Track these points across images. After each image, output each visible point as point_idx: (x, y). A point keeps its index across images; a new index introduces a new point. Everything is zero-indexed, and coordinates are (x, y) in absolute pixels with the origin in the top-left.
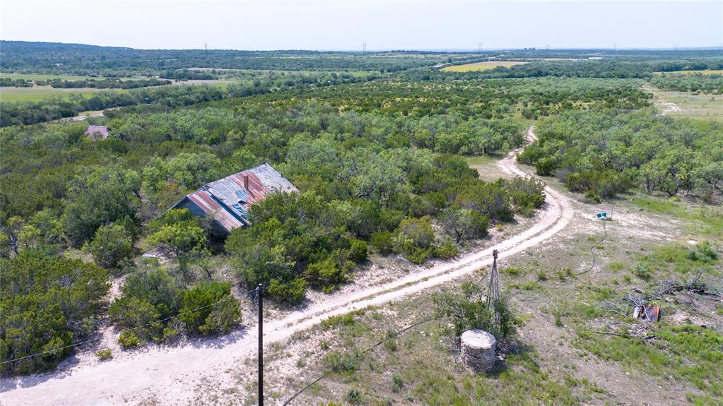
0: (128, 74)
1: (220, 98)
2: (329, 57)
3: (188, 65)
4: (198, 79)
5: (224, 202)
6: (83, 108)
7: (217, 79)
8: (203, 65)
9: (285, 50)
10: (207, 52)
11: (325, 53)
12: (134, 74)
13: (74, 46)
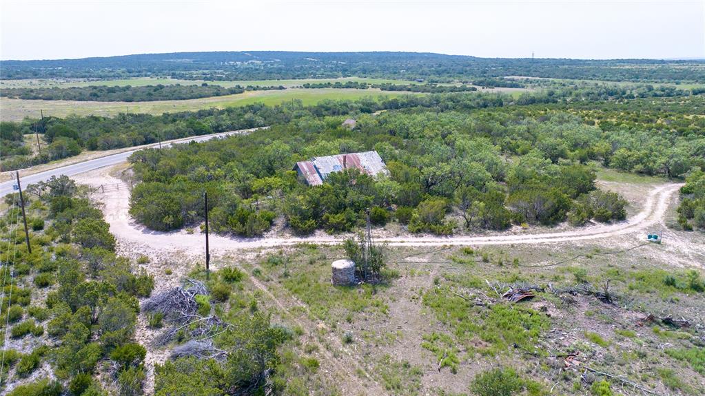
0: (447, 80)
1: (501, 105)
2: (673, 66)
3: (508, 74)
4: (505, 87)
5: (320, 170)
6: (382, 107)
7: (523, 87)
8: (523, 73)
9: (624, 58)
10: (533, 61)
11: (671, 62)
12: (452, 81)
13: (426, 55)
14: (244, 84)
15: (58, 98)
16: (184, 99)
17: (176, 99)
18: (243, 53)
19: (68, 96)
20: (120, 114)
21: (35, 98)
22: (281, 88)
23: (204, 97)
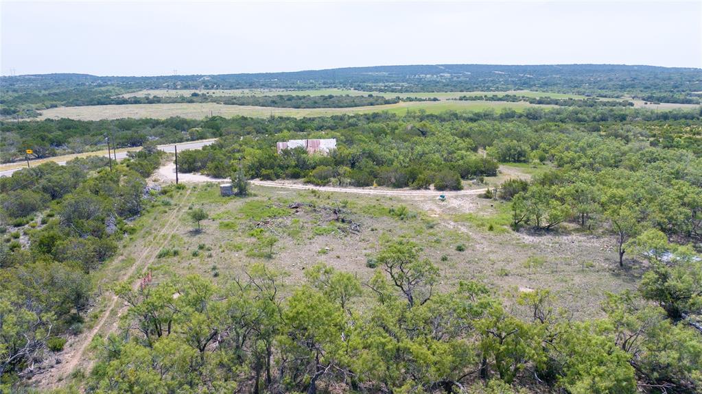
14: (404, 96)
15: (248, 104)
16: (341, 107)
17: (335, 107)
18: (436, 67)
19: (256, 102)
20: (271, 117)
21: (233, 104)
22: (435, 100)
23: (359, 106)
